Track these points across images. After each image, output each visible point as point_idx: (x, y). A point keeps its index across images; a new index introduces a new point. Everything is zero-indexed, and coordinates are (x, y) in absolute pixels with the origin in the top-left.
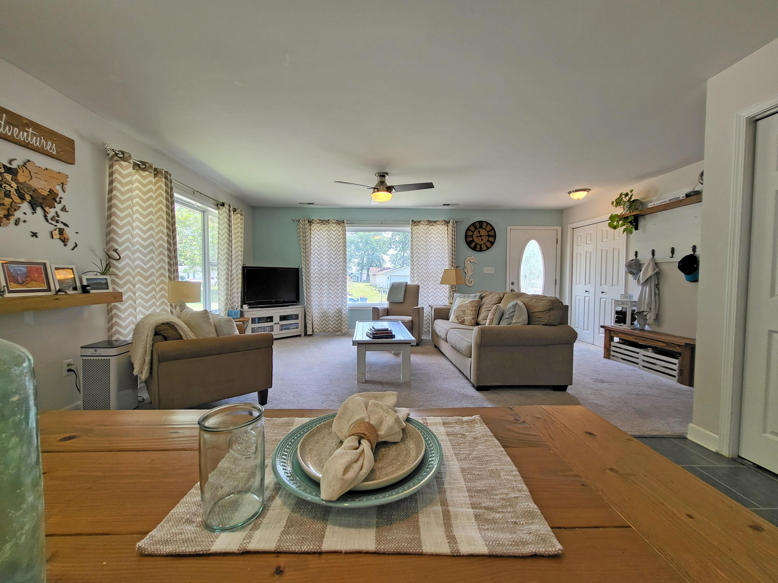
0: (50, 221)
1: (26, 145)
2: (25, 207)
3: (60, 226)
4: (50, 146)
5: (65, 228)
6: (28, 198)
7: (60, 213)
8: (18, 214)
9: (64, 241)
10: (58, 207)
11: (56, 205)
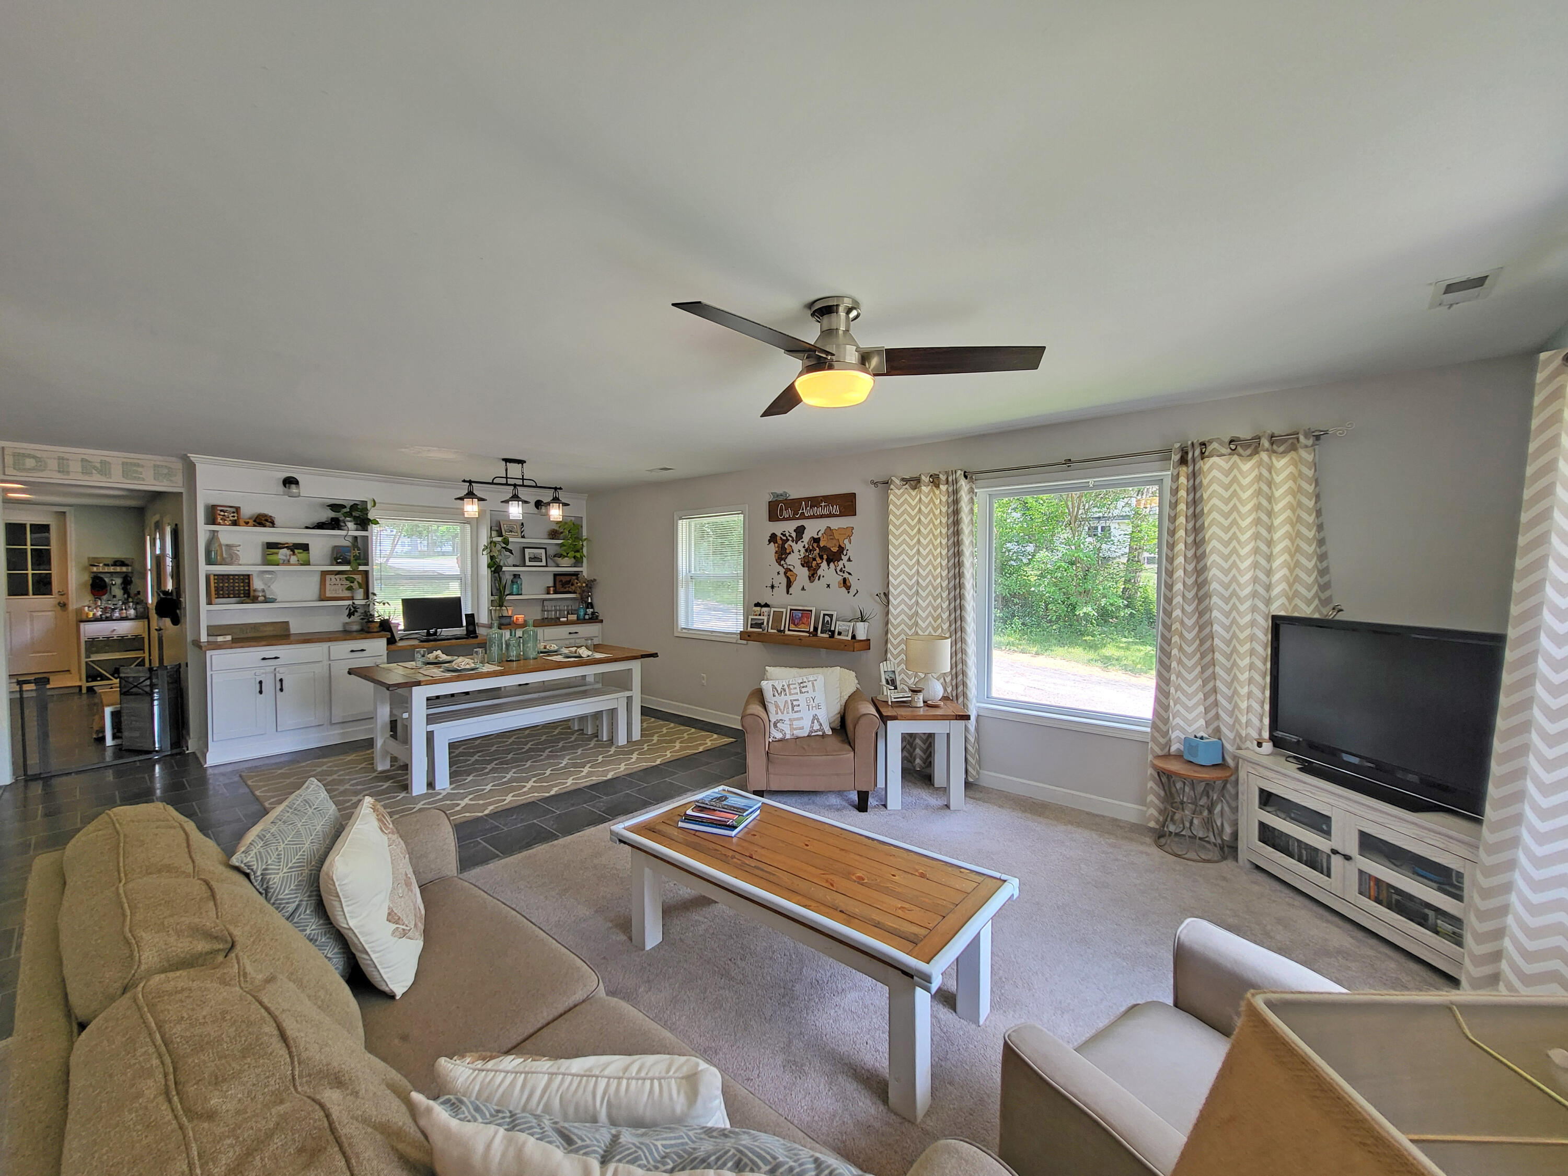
0: (839, 573)
1: (822, 516)
2: (824, 564)
3: (846, 575)
4: (835, 510)
5: (849, 576)
6: (825, 557)
7: (847, 564)
8: (820, 572)
9: (848, 588)
10: (845, 558)
11: (843, 557)
